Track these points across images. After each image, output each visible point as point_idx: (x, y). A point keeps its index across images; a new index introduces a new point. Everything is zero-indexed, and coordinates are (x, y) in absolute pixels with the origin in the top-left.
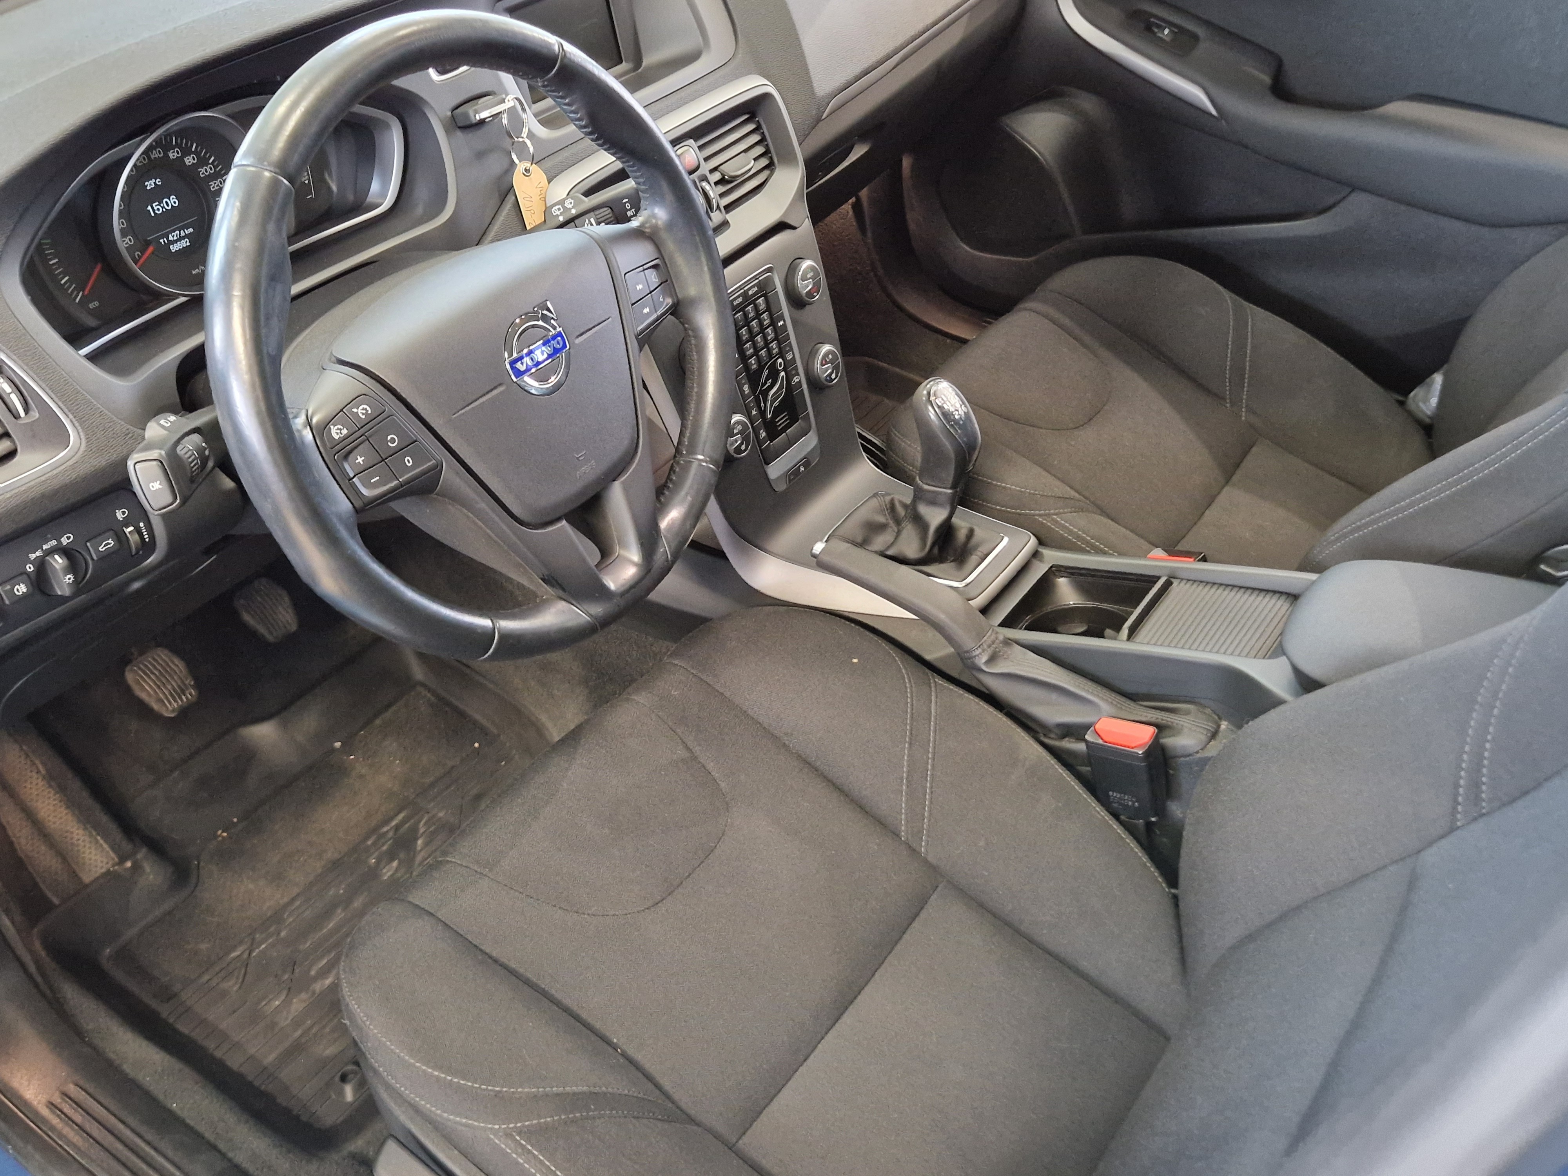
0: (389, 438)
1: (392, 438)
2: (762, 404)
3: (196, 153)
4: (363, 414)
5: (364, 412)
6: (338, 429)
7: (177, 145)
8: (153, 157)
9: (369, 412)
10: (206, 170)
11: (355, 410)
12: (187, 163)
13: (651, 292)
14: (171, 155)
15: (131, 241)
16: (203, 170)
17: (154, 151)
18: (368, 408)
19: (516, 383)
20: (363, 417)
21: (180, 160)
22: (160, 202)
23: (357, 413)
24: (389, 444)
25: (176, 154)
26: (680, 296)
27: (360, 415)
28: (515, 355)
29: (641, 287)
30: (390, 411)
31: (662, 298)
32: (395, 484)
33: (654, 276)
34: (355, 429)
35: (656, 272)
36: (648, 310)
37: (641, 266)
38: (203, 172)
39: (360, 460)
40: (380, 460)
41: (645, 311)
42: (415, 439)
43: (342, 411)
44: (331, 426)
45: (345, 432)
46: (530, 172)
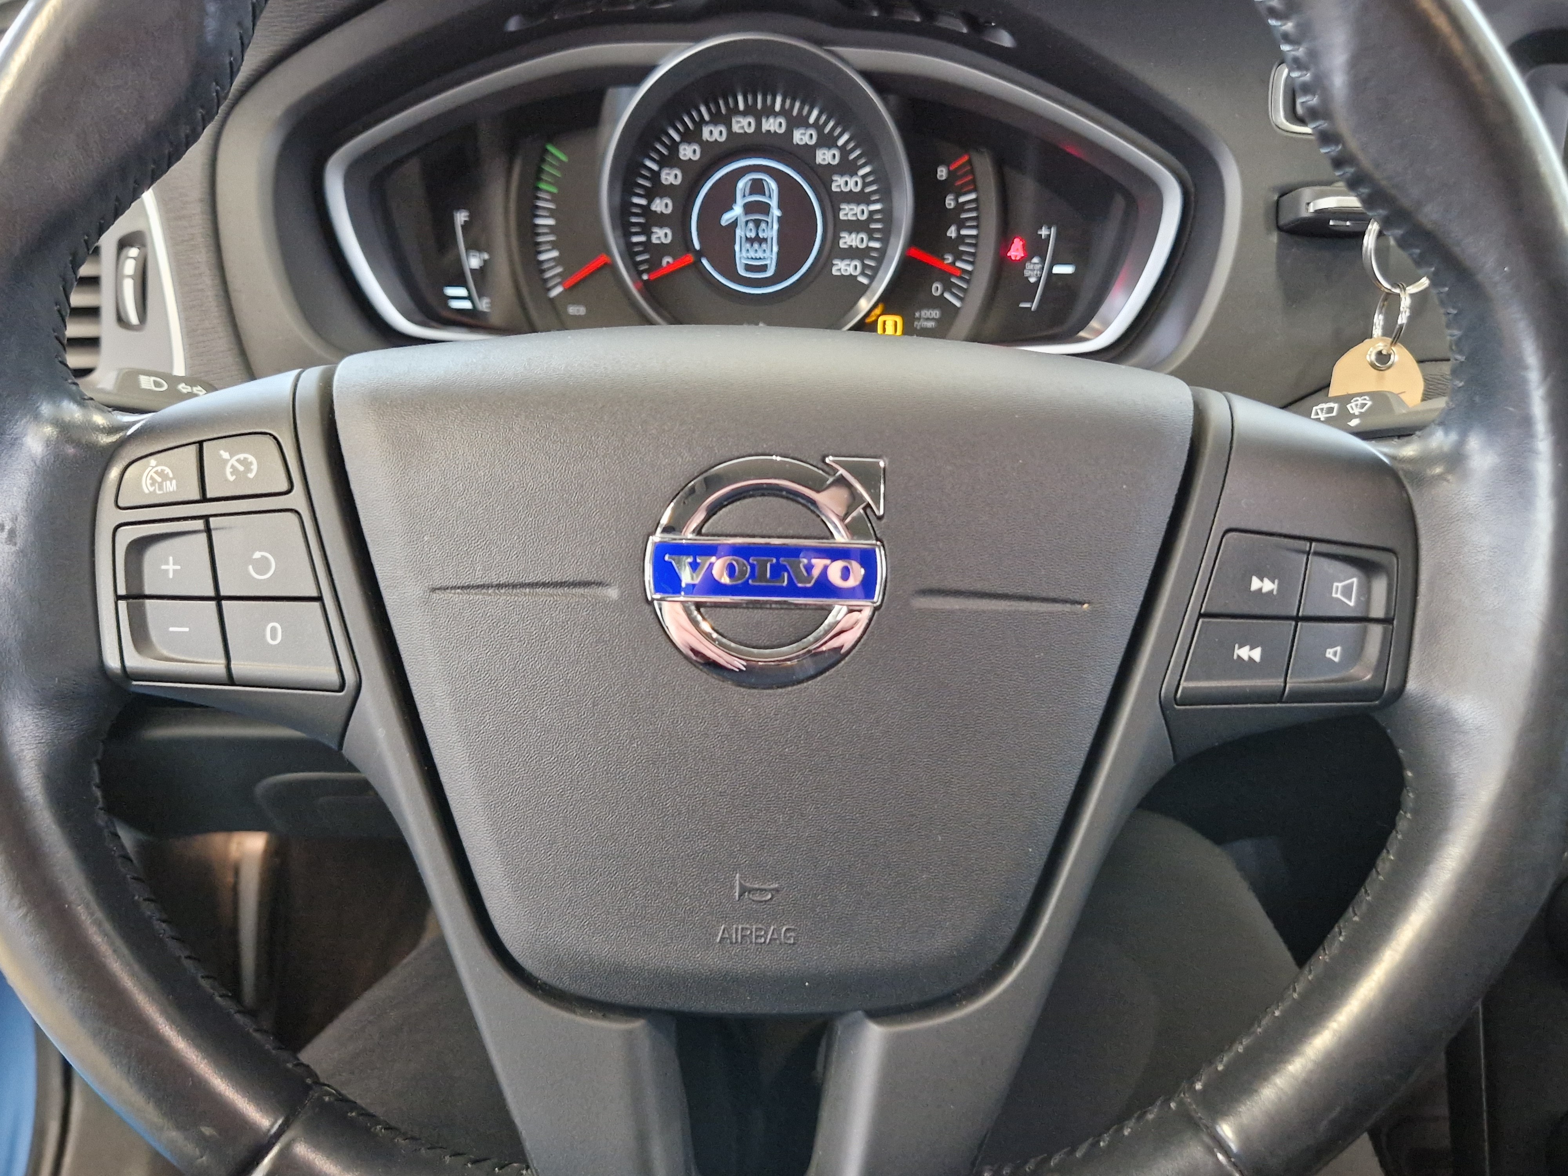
0: (257, 555)
1: (265, 558)
3: (843, 149)
4: (235, 470)
5: (241, 468)
6: (161, 474)
8: (765, 127)
9: (251, 475)
10: (846, 182)
11: (225, 455)
12: (819, 160)
14: (797, 136)
16: (841, 181)
17: (772, 120)
18: (255, 467)
19: (650, 603)
20: (231, 478)
21: (810, 150)
23: (225, 461)
24: (251, 570)
27: (228, 470)
28: (688, 536)
29: (1268, 586)
30: (297, 499)
31: (1335, 654)
32: (217, 667)
33: (1340, 585)
34: (197, 496)
35: (1355, 580)
36: (1256, 654)
37: (1311, 540)
38: (839, 183)
39: (171, 567)
40: (212, 593)
41: (1244, 653)
42: (314, 593)
43: (201, 443)
44: (152, 461)
45: (171, 489)
46: (1390, 363)
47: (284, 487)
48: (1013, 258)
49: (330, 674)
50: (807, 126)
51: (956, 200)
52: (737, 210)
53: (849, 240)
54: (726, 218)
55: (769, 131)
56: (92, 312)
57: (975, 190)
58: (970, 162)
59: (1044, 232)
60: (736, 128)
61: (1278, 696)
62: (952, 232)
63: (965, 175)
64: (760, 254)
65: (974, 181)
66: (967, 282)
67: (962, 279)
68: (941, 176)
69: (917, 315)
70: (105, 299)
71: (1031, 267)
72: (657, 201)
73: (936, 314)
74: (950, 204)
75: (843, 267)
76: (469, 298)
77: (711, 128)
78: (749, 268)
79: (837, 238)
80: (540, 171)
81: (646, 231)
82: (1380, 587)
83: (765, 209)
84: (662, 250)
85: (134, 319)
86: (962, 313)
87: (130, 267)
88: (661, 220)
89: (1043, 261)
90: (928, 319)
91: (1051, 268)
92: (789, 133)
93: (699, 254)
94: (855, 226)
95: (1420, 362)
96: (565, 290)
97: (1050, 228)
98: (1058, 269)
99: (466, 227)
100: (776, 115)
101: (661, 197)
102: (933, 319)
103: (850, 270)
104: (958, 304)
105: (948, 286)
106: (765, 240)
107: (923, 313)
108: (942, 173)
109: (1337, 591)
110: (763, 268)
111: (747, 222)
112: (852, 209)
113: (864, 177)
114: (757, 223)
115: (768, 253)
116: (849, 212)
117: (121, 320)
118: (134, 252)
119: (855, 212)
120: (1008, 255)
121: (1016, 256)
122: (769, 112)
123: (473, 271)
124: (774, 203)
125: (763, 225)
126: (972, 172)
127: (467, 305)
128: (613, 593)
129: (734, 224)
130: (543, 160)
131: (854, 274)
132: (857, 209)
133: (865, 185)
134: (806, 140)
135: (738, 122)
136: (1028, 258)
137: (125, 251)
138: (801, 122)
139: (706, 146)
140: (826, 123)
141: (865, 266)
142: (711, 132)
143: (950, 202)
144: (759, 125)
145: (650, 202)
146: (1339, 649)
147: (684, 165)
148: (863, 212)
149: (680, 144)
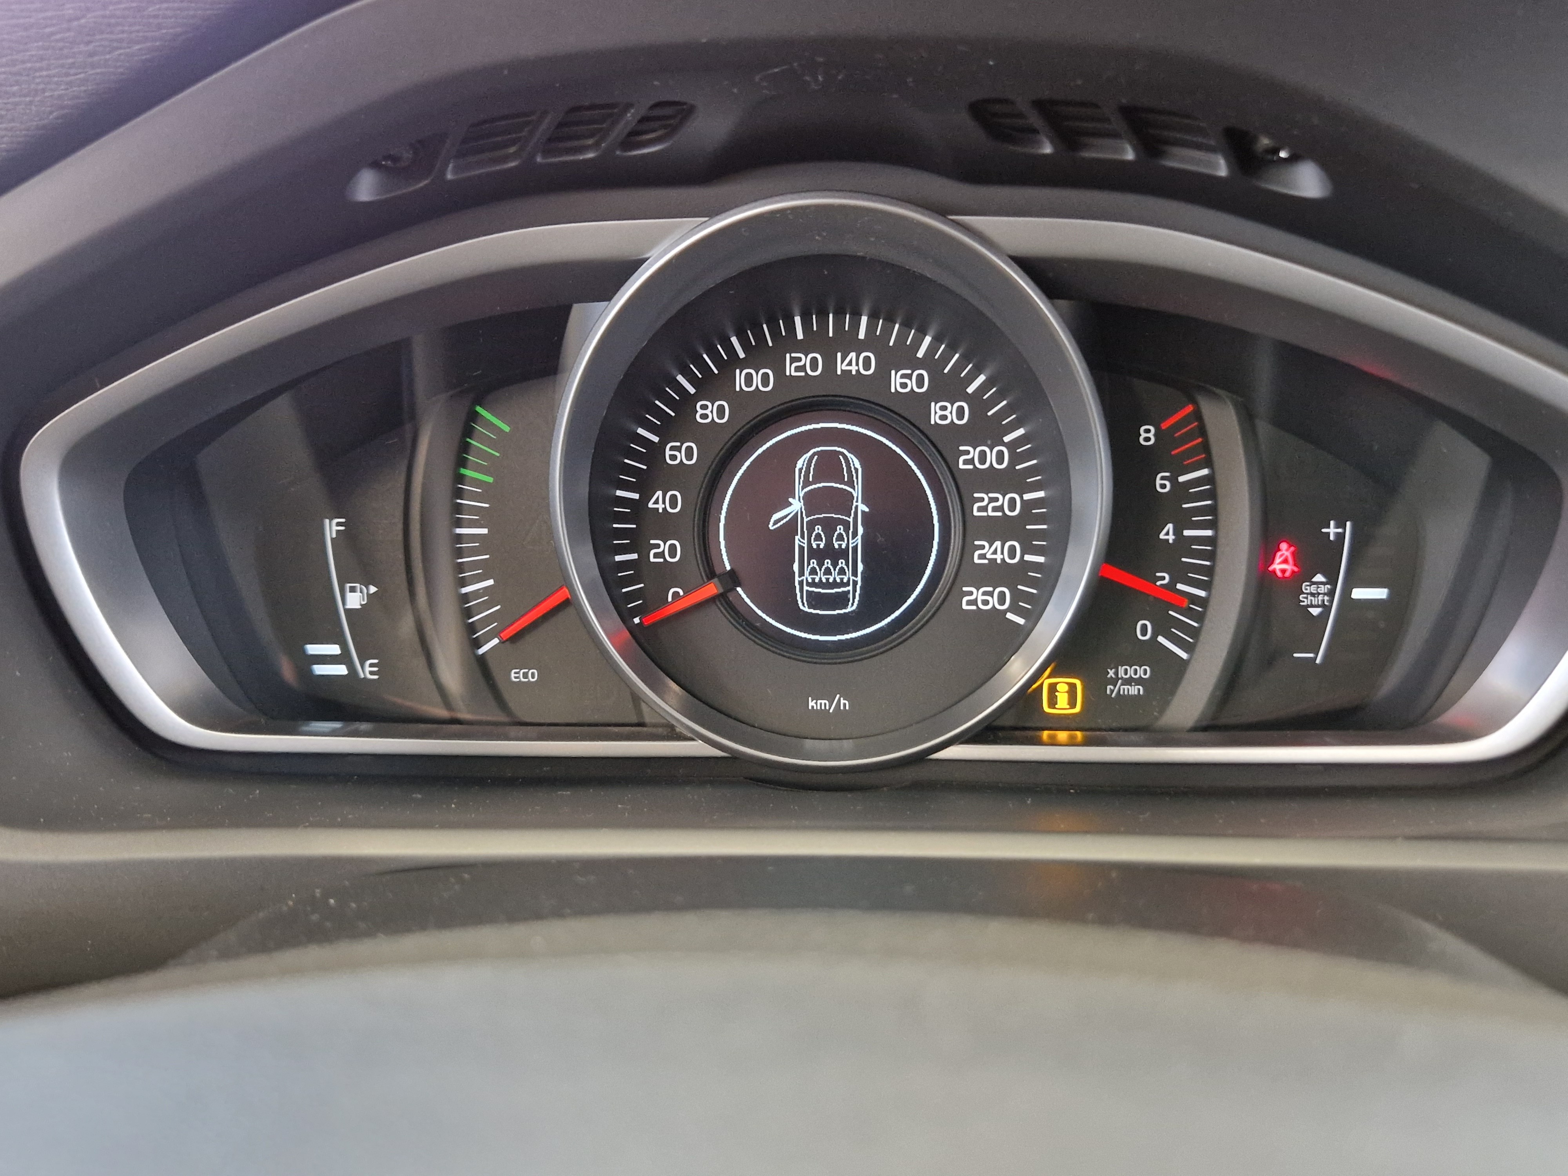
3: (975, 400)
7: (927, 362)
8: (841, 367)
10: (983, 455)
12: (934, 419)
14: (896, 380)
15: (673, 553)
16: (974, 453)
17: (853, 355)
21: (922, 402)
25: (912, 384)
38: (971, 457)
48: (1279, 574)
50: (916, 364)
51: (1173, 480)
52: (796, 505)
53: (989, 551)
54: (778, 518)
55: (847, 374)
57: (1208, 462)
58: (1198, 415)
59: (1332, 530)
60: (790, 370)
62: (1168, 534)
63: (1189, 437)
64: (834, 576)
65: (1206, 447)
66: (1200, 617)
67: (1189, 613)
68: (1147, 439)
69: (1111, 673)
71: (1313, 589)
72: (658, 494)
73: (1143, 672)
74: (1163, 486)
75: (979, 598)
76: (343, 658)
77: (749, 370)
78: (815, 600)
79: (967, 549)
80: (465, 448)
81: (639, 543)
83: (844, 502)
84: (665, 574)
86: (1191, 669)
88: (664, 525)
89: (1333, 581)
90: (1129, 682)
91: (1346, 592)
92: (883, 375)
93: (733, 579)
94: (998, 528)
96: (502, 642)
97: (1341, 524)
98: (1359, 593)
100: (860, 347)
101: (665, 487)
102: (1139, 681)
103: (994, 602)
104: (1184, 655)
105: (1163, 626)
106: (843, 553)
107: (1121, 670)
108: (1147, 435)
110: (842, 600)
111: (811, 525)
112: (992, 500)
113: (1012, 445)
114: (829, 526)
115: (848, 576)
116: (988, 504)
119: (998, 504)
120: (1271, 569)
121: (1283, 571)
122: (848, 343)
123: (348, 612)
124: (857, 492)
125: (840, 529)
126: (1202, 431)
127: (341, 670)
129: (791, 527)
130: (468, 431)
131: (999, 608)
132: (1003, 501)
133: (1016, 458)
135: (793, 360)
136: (1304, 574)
138: (903, 357)
139: (738, 400)
140: (945, 359)
141: (1017, 596)
142: (749, 378)
143: (1162, 483)
144: (830, 364)
145: (646, 496)
147: (702, 434)
148: (1012, 504)
149: (695, 398)
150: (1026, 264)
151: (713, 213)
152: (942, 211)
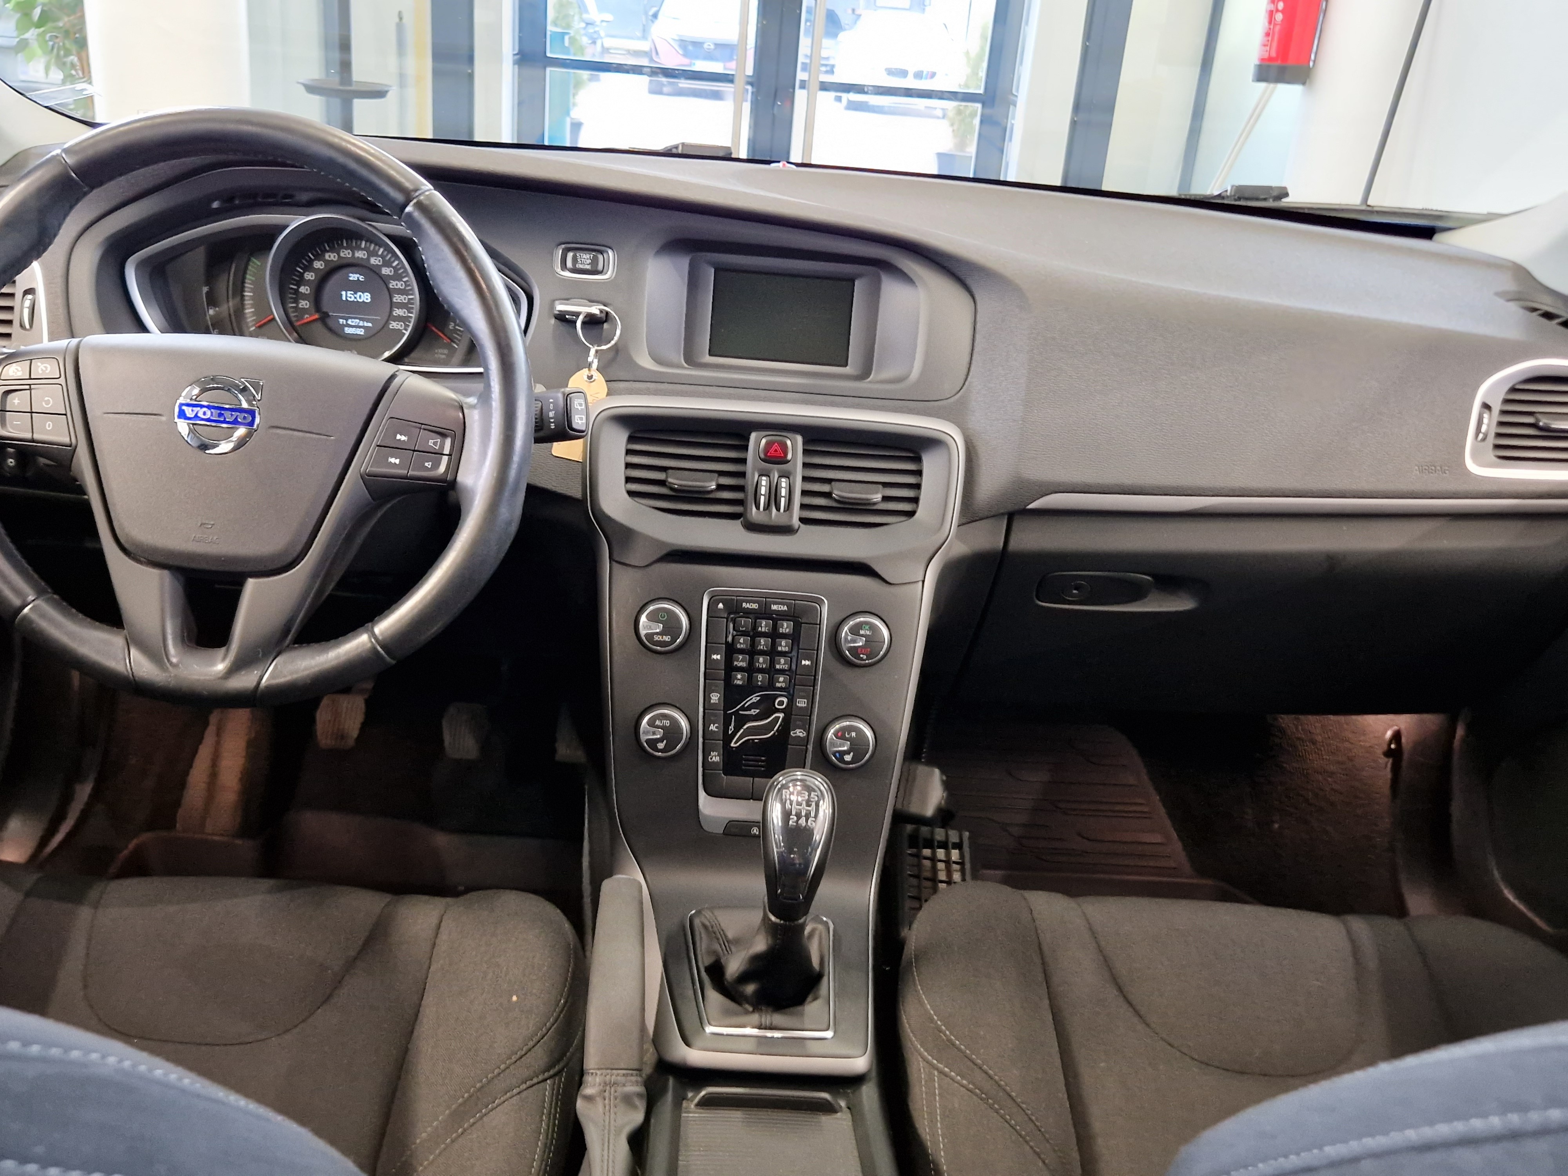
0: (46, 399)
1: (49, 400)
2: (732, 727)
3: (395, 268)
4: (42, 370)
5: (44, 369)
6: (17, 369)
7: (382, 256)
9: (47, 372)
10: (398, 284)
11: (39, 364)
12: (384, 273)
13: (414, 451)
14: (372, 260)
15: (307, 306)
16: (395, 283)
18: (49, 369)
19: (176, 423)
20: (40, 372)
21: (379, 267)
22: (356, 293)
23: (39, 366)
24: (44, 403)
26: (459, 479)
27: (40, 369)
29: (403, 438)
30: (62, 381)
31: (429, 465)
32: (28, 436)
33: (433, 441)
34: (28, 377)
35: (439, 440)
36: (397, 461)
37: (422, 424)
38: (393, 284)
39: (16, 401)
40: (29, 410)
41: (392, 460)
42: (64, 413)
43: (31, 360)
44: (14, 364)
45: (19, 374)
46: (593, 380)
47: (58, 376)
49: (66, 440)
50: (377, 256)
53: (398, 312)
55: (358, 257)
56: (9, 322)
60: (342, 255)
61: (406, 477)
66: (461, 336)
67: (458, 335)
70: (14, 317)
72: (302, 287)
73: (446, 351)
75: (394, 325)
77: (330, 254)
79: (392, 311)
80: (246, 269)
81: (296, 301)
82: (448, 442)
84: (304, 310)
85: (28, 326)
87: (27, 303)
88: (305, 297)
90: (441, 354)
92: (368, 259)
94: (401, 306)
95: (607, 381)
96: (256, 327)
99: (207, 293)
100: (362, 250)
101: (305, 285)
102: (444, 354)
103: (399, 327)
104: (457, 347)
107: (438, 350)
109: (431, 442)
112: (399, 297)
113: (406, 282)
116: (397, 298)
117: (22, 326)
118: (30, 297)
122: (359, 248)
123: (210, 316)
128: (164, 419)
130: (248, 264)
131: (401, 328)
132: (402, 297)
133: (407, 286)
134: (377, 262)
135: (343, 252)
137: (26, 296)
138: (374, 254)
139: (327, 262)
140: (387, 255)
141: (406, 325)
142: (330, 256)
144: (353, 254)
145: (299, 287)
146: (430, 463)
147: (316, 271)
148: (405, 299)
149: (313, 260)
150: (389, 236)
151: (307, 215)
152: (363, 220)
